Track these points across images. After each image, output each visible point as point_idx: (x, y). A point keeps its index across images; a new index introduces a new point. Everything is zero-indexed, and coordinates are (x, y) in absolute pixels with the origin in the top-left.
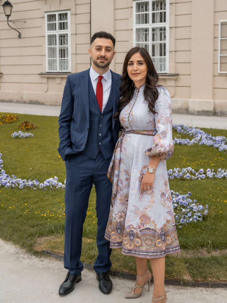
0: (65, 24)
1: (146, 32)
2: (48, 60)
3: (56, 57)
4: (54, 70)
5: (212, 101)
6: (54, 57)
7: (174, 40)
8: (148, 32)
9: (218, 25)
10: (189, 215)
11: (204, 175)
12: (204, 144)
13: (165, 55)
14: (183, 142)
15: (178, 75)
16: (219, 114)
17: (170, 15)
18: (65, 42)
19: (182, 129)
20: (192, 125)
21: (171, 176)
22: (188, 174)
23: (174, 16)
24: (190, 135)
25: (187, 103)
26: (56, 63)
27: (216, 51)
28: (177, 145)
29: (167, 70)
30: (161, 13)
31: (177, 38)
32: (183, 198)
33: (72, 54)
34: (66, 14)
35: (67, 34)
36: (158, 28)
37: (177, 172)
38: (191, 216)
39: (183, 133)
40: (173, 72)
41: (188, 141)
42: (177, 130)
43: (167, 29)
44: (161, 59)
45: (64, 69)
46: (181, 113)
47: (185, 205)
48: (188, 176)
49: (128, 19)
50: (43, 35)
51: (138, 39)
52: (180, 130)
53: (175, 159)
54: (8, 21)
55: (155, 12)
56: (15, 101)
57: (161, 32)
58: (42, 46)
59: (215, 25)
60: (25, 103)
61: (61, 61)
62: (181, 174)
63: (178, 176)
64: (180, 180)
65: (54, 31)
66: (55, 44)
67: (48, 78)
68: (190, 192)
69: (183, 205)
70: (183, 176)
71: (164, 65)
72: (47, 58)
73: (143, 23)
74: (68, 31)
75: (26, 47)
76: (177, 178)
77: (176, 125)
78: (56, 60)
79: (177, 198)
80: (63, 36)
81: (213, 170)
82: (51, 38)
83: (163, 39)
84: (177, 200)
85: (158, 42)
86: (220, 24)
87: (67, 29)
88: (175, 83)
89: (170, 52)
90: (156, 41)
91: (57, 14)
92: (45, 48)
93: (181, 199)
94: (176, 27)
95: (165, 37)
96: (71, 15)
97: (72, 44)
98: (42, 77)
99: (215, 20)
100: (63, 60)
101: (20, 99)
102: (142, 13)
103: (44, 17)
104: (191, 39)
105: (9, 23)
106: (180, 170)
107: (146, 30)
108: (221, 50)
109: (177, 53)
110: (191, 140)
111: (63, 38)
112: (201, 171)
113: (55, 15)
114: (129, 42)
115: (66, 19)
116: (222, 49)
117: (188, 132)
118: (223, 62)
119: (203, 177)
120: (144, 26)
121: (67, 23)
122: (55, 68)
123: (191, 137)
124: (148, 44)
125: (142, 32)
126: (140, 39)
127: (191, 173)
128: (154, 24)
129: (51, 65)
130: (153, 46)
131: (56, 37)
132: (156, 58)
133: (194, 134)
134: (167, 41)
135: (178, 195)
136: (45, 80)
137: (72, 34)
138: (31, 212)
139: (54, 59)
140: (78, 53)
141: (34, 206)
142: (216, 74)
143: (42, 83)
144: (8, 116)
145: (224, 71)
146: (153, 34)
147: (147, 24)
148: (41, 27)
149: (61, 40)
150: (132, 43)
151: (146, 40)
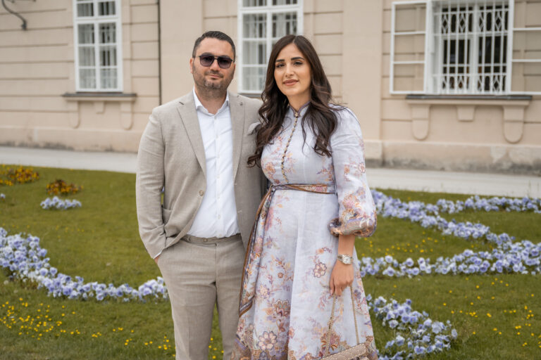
0: (110, 5)
1: (261, 22)
2: (81, 70)
3: (94, 64)
4: (90, 86)
5: (379, 142)
6: (89, 65)
7: (311, 35)
8: (264, 21)
9: (390, 10)
10: (426, 338)
11: (416, 269)
12: (390, 216)
16: (392, 164)
18: (111, 38)
22: (390, 269)
26: (95, 74)
27: (386, 57)
31: (317, 32)
32: (407, 309)
33: (125, 60)
35: (114, 25)
36: (281, 14)
37: (369, 264)
38: (429, 340)
43: (300, 16)
45: (110, 86)
47: (413, 323)
48: (391, 272)
50: (69, 24)
51: (247, 34)
56: (17, 144)
57: (288, 21)
58: (66, 45)
59: (385, 10)
60: (36, 146)
61: (104, 72)
62: (376, 268)
63: (372, 272)
65: (90, 18)
66: (91, 41)
67: (80, 103)
68: (409, 300)
70: (380, 272)
72: (77, 67)
73: (255, 5)
74: (117, 19)
75: (37, 46)
76: (372, 275)
78: (94, 70)
79: (396, 311)
80: (106, 26)
81: (429, 260)
82: (85, 31)
84: (396, 314)
86: (393, 8)
87: (114, 13)
92: (73, 48)
93: (405, 312)
94: (315, 13)
97: (124, 40)
98: (69, 101)
100: (107, 71)
101: (26, 141)
104: (341, 33)
105: (6, 2)
106: (373, 260)
107: (262, 18)
108: (396, 54)
111: (105, 31)
112: (409, 263)
116: (398, 51)
118: (398, 74)
119: (415, 272)
120: (258, 10)
121: (114, 3)
122: (92, 85)
124: (266, 42)
125: (254, 22)
126: (251, 33)
127: (393, 265)
128: (275, 7)
129: (85, 80)
131: (93, 28)
135: (396, 305)
136: (74, 107)
137: (124, 24)
138: (134, 341)
139: (91, 67)
140: (135, 57)
141: (137, 331)
142: (386, 96)
143: (67, 112)
144: (20, 170)
145: (399, 90)
146: (274, 26)
147: (263, 7)
148: (64, 10)
149: (104, 34)
150: (236, 41)
151: (261, 36)
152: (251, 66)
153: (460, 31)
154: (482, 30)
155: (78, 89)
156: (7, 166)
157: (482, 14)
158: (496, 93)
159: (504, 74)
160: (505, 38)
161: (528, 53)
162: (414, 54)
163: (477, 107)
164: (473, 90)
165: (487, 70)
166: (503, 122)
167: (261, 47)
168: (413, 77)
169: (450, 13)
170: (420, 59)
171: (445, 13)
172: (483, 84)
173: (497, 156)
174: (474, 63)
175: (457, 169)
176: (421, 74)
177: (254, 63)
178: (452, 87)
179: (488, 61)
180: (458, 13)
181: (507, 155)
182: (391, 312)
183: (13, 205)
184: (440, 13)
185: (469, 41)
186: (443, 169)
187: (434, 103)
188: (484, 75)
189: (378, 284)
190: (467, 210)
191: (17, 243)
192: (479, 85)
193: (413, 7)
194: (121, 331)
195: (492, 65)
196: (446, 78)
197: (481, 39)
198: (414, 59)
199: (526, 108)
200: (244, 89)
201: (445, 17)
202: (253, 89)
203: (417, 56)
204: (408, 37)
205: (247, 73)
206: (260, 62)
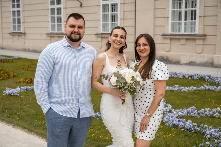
1: (180, 1)
2: (103, 24)
3: (108, 21)
4: (106, 31)
6: (106, 22)
7: (203, 7)
8: (182, 1)
13: (195, 19)
14: (211, 89)
15: (205, 35)
18: (116, 10)
19: (210, 78)
20: (218, 76)
21: (204, 114)
22: (217, 113)
24: (216, 83)
25: (213, 58)
26: (108, 26)
28: (207, 91)
29: (197, 31)
31: (206, 6)
33: (121, 19)
35: (117, 4)
37: (208, 111)
39: (210, 81)
40: (202, 33)
41: (216, 87)
42: (205, 79)
44: (192, 23)
46: (208, 66)
47: (217, 137)
48: (217, 115)
50: (98, 4)
51: (174, 7)
52: (208, 79)
53: (205, 101)
58: (97, 13)
61: (112, 25)
62: (211, 113)
63: (209, 114)
64: (211, 118)
65: (107, 1)
66: (107, 11)
67: (102, 38)
68: (220, 127)
69: (215, 137)
70: (213, 115)
71: (195, 28)
72: (101, 22)
74: (118, 1)
75: (86, 14)
76: (208, 116)
77: (204, 75)
78: (108, 24)
79: (210, 131)
80: (114, 5)
82: (105, 7)
83: (194, 7)
84: (210, 133)
85: (190, 9)
88: (203, 42)
89: (200, 17)
90: (188, 8)
92: (100, 14)
93: (214, 132)
95: (196, 5)
97: (121, 11)
98: (98, 37)
100: (114, 24)
104: (217, 6)
106: (210, 110)
109: (205, 17)
110: (217, 87)
111: (113, 7)
114: (166, 9)
117: (214, 81)
122: (107, 30)
123: (218, 85)
124: (182, 10)
125: (177, 1)
127: (220, 113)
129: (104, 28)
130: (186, 13)
131: (108, 6)
132: (188, 22)
133: (219, 83)
134: (198, 9)
135: (211, 129)
136: (100, 39)
137: (121, 4)
138: (96, 135)
139: (107, 23)
140: (125, 18)
141: (98, 131)
143: (97, 41)
146: (186, 3)
149: (113, 8)
150: (169, 10)
151: (180, 8)
152: (175, 21)
155: (102, 32)
167: (180, 13)
177: (177, 20)
182: (208, 132)
189: (210, 120)
194: (92, 131)
200: (171, 32)
202: (175, 32)
205: (173, 24)
206: (180, 19)
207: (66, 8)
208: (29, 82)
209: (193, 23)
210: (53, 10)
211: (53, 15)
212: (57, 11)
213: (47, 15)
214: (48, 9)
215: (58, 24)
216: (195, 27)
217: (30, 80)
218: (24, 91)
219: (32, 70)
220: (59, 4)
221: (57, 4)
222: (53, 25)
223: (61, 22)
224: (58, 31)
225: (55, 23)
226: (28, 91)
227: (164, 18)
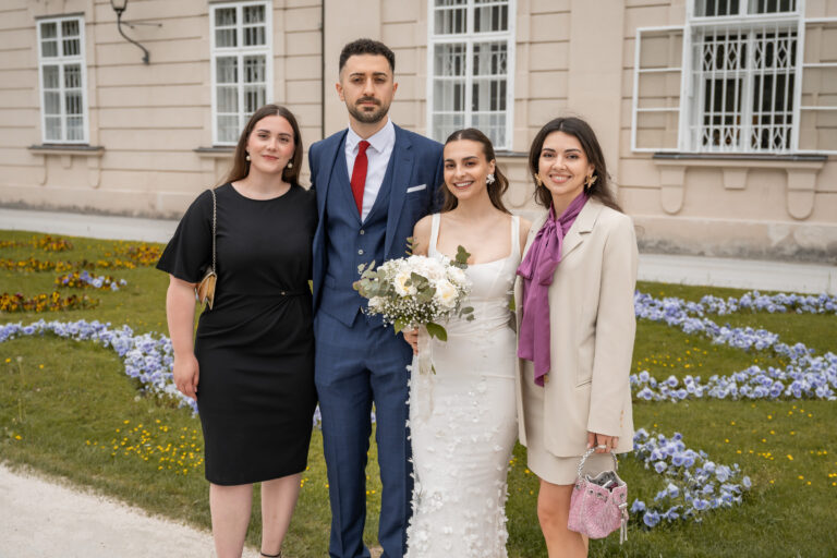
0: (258, 31)
1: (458, 54)
2: (219, 117)
3: (237, 111)
4: (230, 140)
6: (230, 111)
7: (525, 72)
8: (462, 54)
9: (634, 38)
13: (503, 107)
17: (518, 13)
18: (259, 75)
22: (647, 390)
23: (527, 16)
26: (237, 124)
27: (626, 101)
29: (510, 143)
30: (495, 9)
31: (534, 68)
32: (679, 447)
34: (262, 8)
35: (263, 58)
36: (486, 44)
43: (511, 47)
44: (493, 120)
49: (415, 22)
50: (206, 58)
51: (439, 71)
54: (119, 22)
55: (481, 5)
56: (135, 213)
57: (495, 53)
58: (200, 84)
59: (626, 39)
60: (160, 217)
65: (232, 48)
66: (233, 79)
67: (217, 160)
71: (501, 131)
72: (214, 113)
73: (451, 32)
74: (266, 50)
78: (237, 117)
79: (665, 450)
80: (252, 60)
82: (225, 66)
83: (498, 71)
85: (486, 77)
86: (638, 37)
87: (263, 42)
89: (517, 100)
90: (483, 74)
91: (239, 7)
92: (209, 89)
94: (531, 43)
95: (504, 65)
96: (275, 9)
97: (276, 79)
98: (203, 158)
99: (625, 27)
101: (147, 209)
102: (450, 7)
103: (206, 15)
104: (567, 70)
105: (123, 27)
107: (459, 49)
108: (640, 98)
109: (533, 102)
111: (252, 66)
113: (234, 10)
114: (418, 75)
115: (262, 18)
116: (643, 95)
118: (642, 125)
120: (454, 39)
121: (263, 29)
124: (464, 81)
125: (448, 55)
126: (445, 69)
128: (477, 34)
129: (224, 131)
130: (476, 88)
131: (236, 63)
132: (482, 114)
134: (510, 76)
136: (210, 166)
137: (275, 57)
139: (233, 114)
140: (291, 100)
142: (626, 155)
143: (201, 172)
144: (143, 249)
145: (645, 146)
146: (476, 59)
147: (462, 35)
148: (199, 38)
149: (249, 70)
150: (425, 80)
151: (458, 73)
152: (444, 113)
153: (729, 68)
154: (759, 67)
155: (216, 142)
156: (125, 243)
157: (761, 44)
158: (777, 151)
159: (789, 126)
160: (792, 77)
161: (822, 98)
162: (665, 98)
163: (751, 170)
164: (746, 148)
165: (766, 120)
166: (787, 190)
167: (458, 89)
168: (664, 128)
169: (715, 43)
170: (674, 106)
171: (709, 43)
172: (759, 140)
173: (777, 238)
174: (747, 111)
175: (721, 254)
176: (675, 126)
177: (450, 110)
178: (717, 142)
179: (767, 107)
180: (726, 43)
181: (791, 236)
182: (657, 451)
183: (136, 294)
184: (702, 43)
185: (740, 81)
186: (702, 254)
187: (691, 164)
188: (761, 127)
190: (743, 310)
191: (147, 346)
192: (754, 141)
193: (665, 35)
195: (773, 113)
196: (708, 130)
197: (757, 78)
198: (665, 106)
199: (818, 172)
201: (709, 48)
203: (669, 100)
204: (657, 75)
205: (438, 120)
206: (457, 108)
207: (96, 67)
208: (14, 307)
209: (498, 119)
210: (50, 73)
211: (51, 86)
212: (66, 76)
213: (31, 88)
214: (36, 69)
215: (71, 116)
216: (504, 130)
217: (16, 301)
218: (9, 338)
219: (8, 267)
220: (70, 54)
221: (65, 54)
222: (53, 119)
223: (79, 111)
224: (68, 138)
225: (58, 112)
226: (21, 337)
227: (412, 103)
